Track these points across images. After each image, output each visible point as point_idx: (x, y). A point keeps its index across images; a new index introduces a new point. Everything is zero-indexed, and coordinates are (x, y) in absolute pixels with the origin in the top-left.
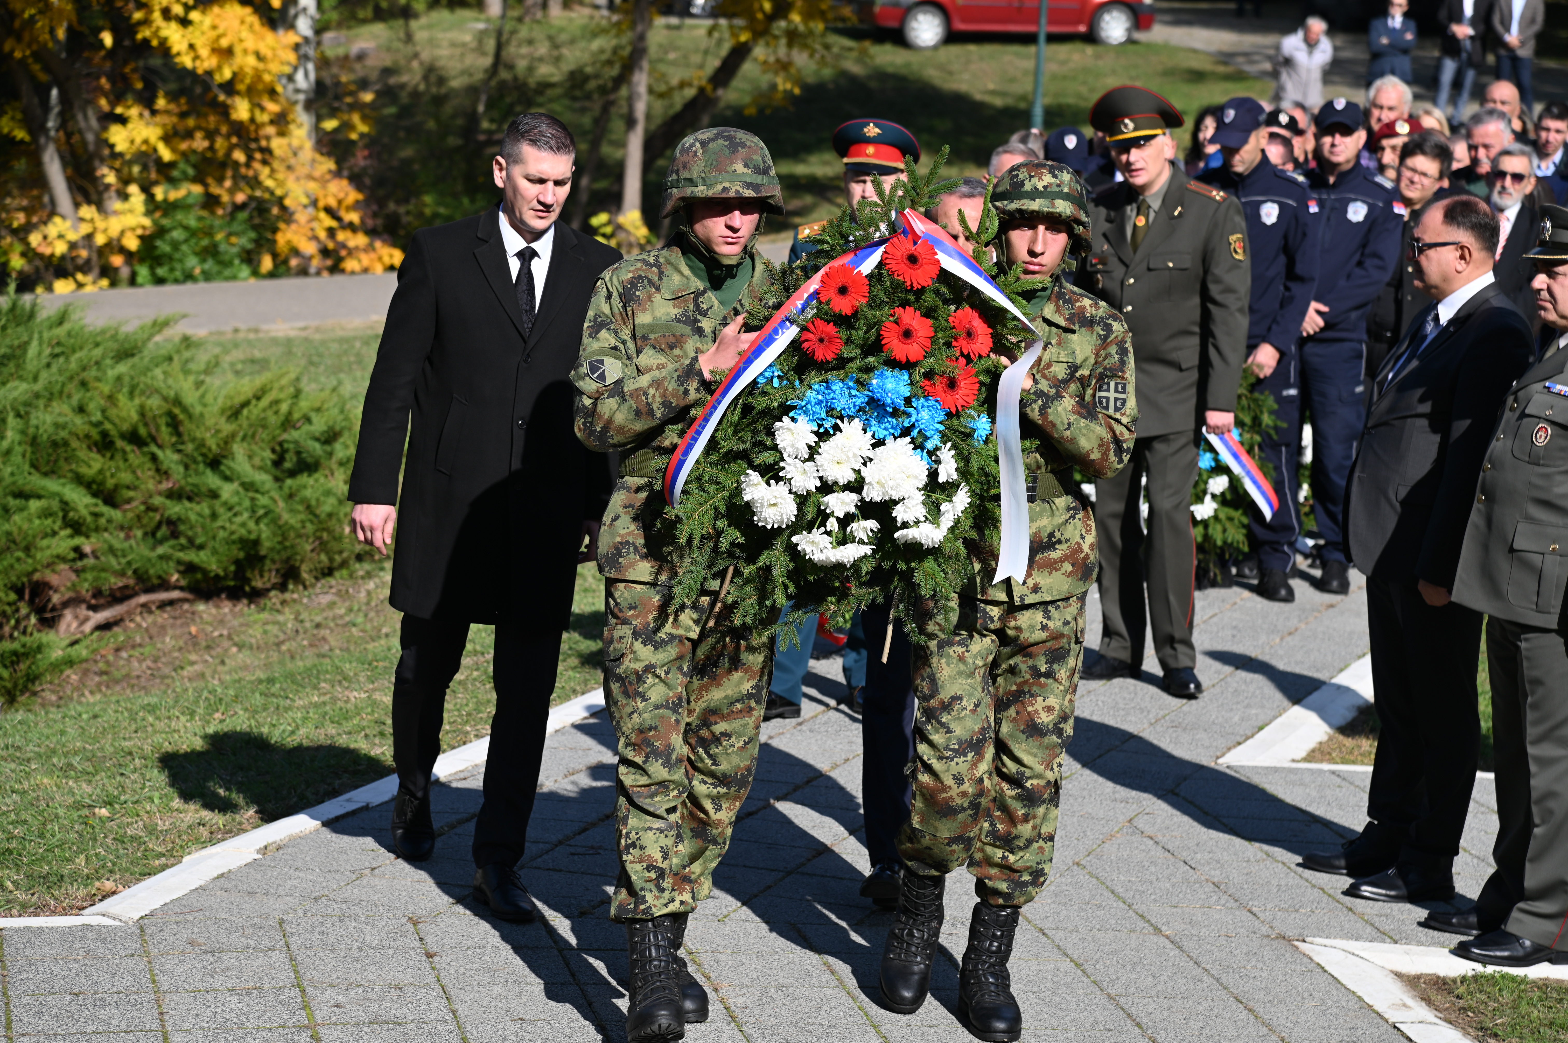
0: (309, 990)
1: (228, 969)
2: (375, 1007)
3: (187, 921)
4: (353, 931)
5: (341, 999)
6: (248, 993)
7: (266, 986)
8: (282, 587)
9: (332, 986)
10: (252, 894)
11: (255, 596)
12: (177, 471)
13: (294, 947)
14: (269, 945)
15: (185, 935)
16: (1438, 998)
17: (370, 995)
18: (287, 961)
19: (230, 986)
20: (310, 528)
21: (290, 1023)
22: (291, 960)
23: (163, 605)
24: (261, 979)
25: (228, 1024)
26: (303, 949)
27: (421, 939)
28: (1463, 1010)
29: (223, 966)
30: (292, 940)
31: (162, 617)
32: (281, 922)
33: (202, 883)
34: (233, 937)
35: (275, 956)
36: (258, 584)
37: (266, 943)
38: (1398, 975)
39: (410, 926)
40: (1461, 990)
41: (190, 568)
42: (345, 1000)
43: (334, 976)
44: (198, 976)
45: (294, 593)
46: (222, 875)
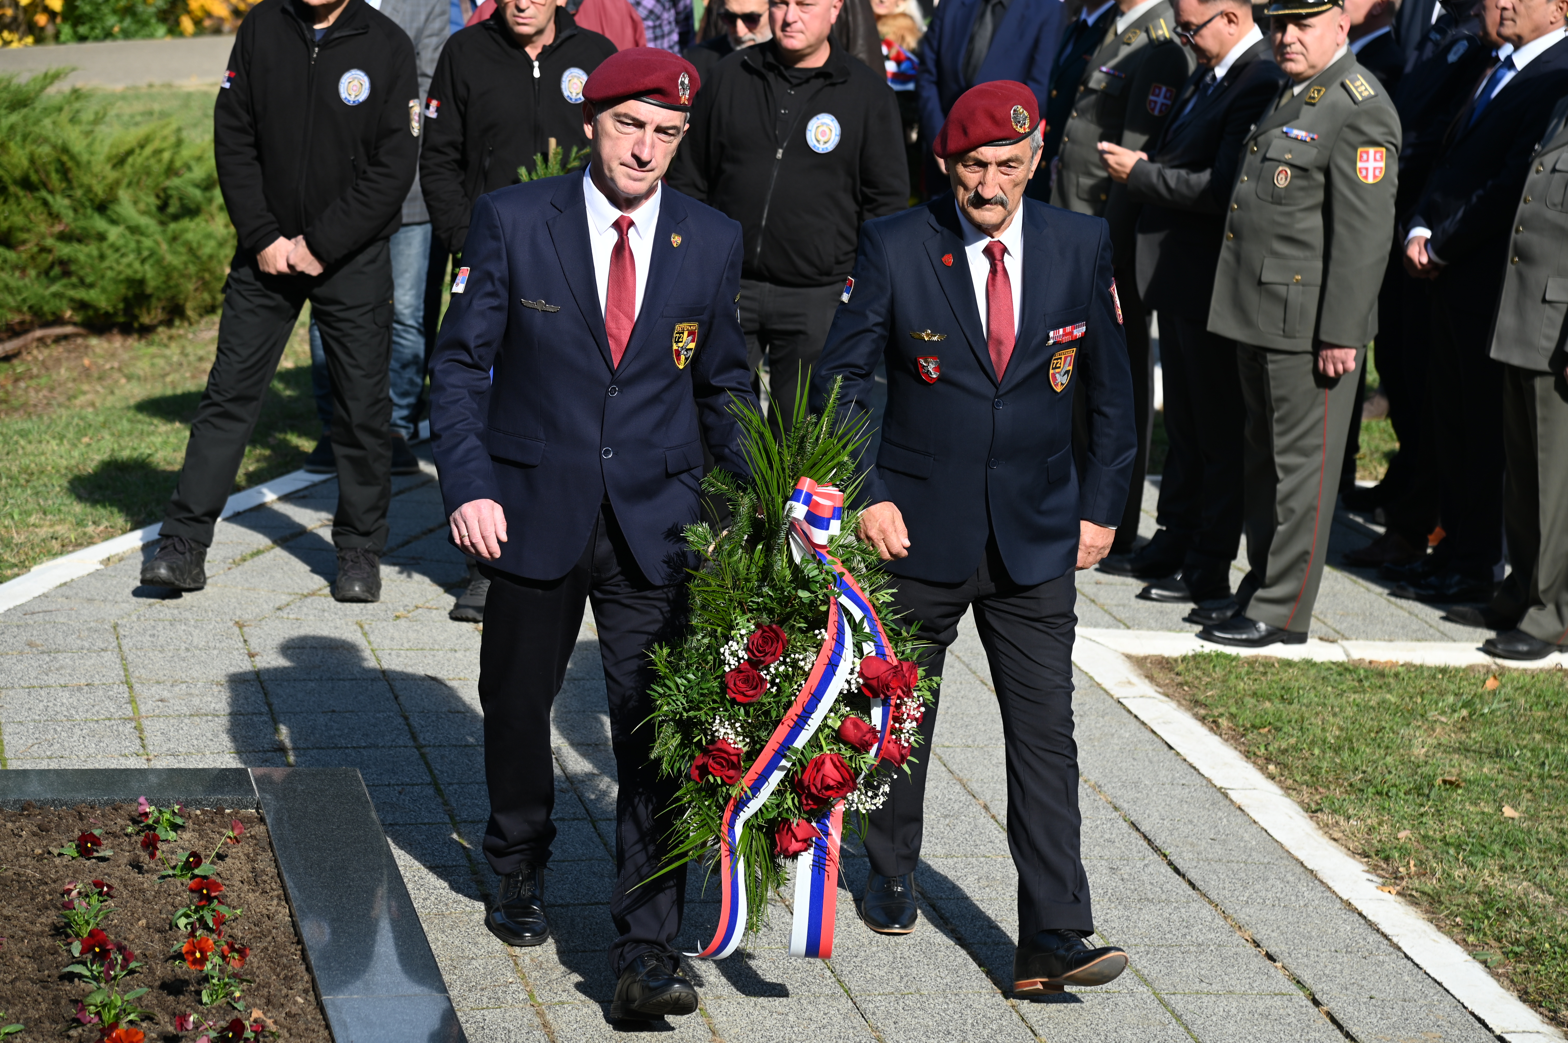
0: (137, 686)
1: (62, 667)
2: (196, 701)
3: (27, 625)
4: (181, 633)
5: (166, 694)
6: (80, 689)
7: (97, 682)
8: (169, 323)
9: (158, 683)
10: (90, 600)
11: (145, 331)
12: (68, 215)
13: (125, 648)
14: (103, 646)
15: (24, 637)
16: (1160, 676)
17: (193, 691)
18: (118, 661)
19: (62, 683)
20: (192, 269)
21: (116, 716)
22: (122, 659)
23: (58, 340)
24: (92, 677)
25: (58, 717)
26: (134, 651)
27: (245, 641)
28: (1181, 685)
29: (57, 665)
30: (124, 642)
31: (58, 351)
32: (115, 627)
33: (45, 590)
34: (69, 640)
35: (107, 656)
36: (146, 320)
37: (100, 644)
38: (1129, 657)
39: (236, 630)
40: (1181, 668)
41: (82, 306)
42: (169, 695)
43: (161, 674)
44: (33, 674)
45: (179, 329)
46: (65, 584)
